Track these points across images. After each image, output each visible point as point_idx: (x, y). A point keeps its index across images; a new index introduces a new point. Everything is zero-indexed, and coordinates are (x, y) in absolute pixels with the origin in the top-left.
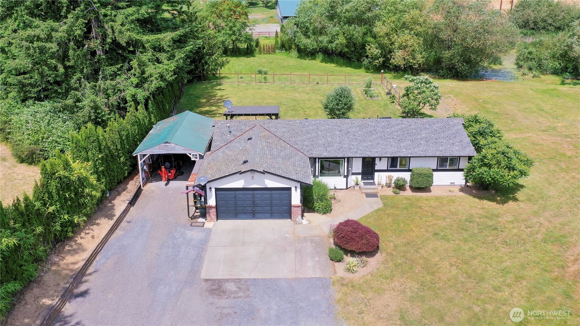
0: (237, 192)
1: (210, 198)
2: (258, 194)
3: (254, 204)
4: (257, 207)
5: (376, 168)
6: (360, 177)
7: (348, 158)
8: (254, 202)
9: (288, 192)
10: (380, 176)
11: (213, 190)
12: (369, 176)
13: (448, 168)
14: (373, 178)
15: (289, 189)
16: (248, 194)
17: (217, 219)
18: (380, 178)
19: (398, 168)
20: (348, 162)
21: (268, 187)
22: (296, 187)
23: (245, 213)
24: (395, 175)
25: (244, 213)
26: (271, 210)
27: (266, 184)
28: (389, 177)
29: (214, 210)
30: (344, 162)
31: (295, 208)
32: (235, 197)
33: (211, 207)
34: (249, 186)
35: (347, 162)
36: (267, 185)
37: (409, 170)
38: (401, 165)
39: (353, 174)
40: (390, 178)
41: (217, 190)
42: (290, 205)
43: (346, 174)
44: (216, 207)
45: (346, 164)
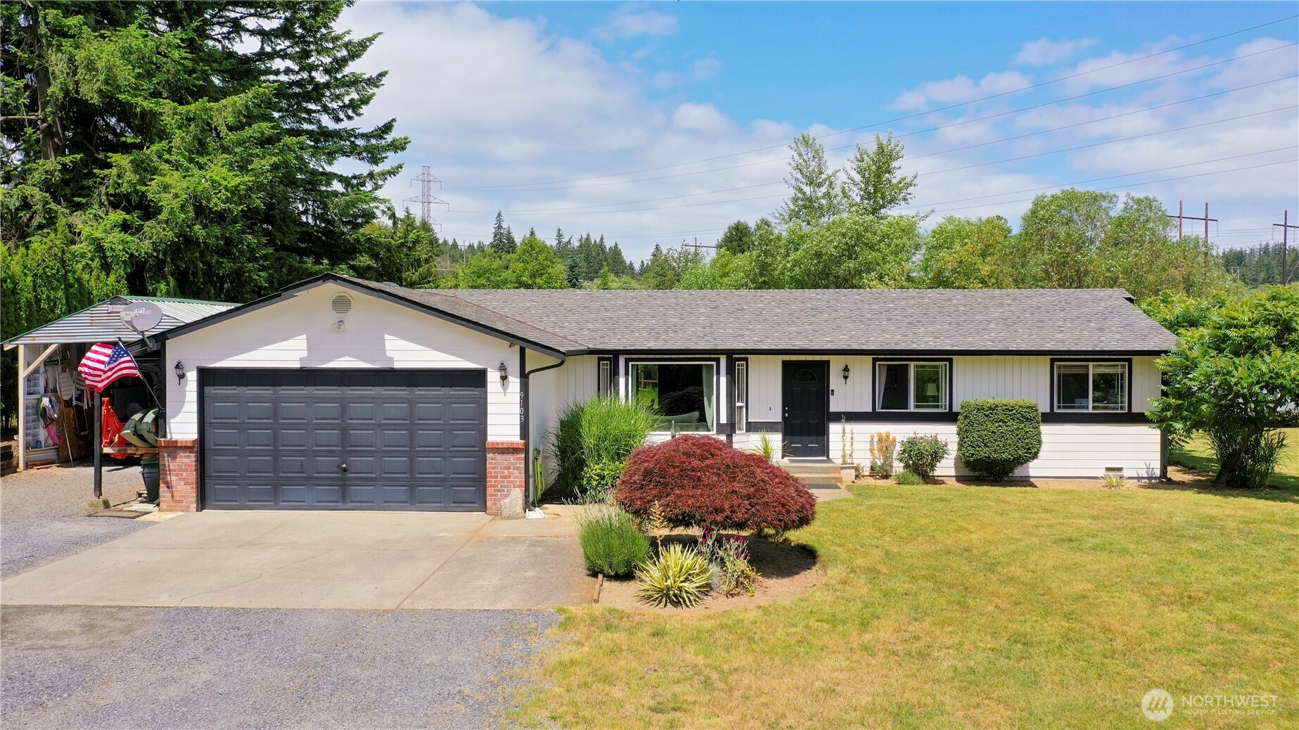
0: (285, 391)
1: (178, 412)
2: (361, 400)
3: (346, 447)
4: (358, 454)
5: (833, 408)
6: (776, 440)
7: (729, 354)
8: (344, 430)
9: (475, 392)
10: (848, 437)
11: (192, 376)
12: (810, 438)
13: (1091, 410)
14: (824, 450)
15: (476, 379)
16: (323, 400)
17: (202, 503)
18: (848, 447)
19: (912, 408)
20: (731, 372)
21: (397, 365)
22: (502, 368)
23: (309, 481)
24: (902, 432)
25: (306, 479)
26: (411, 469)
27: (388, 354)
28: (880, 440)
29: (186, 460)
30: (718, 373)
31: (499, 457)
32: (275, 414)
33: (175, 448)
34: (329, 361)
35: (728, 373)
36: (391, 360)
37: (950, 417)
38: (921, 398)
39: (752, 427)
40: (885, 445)
41: (208, 377)
42: (480, 448)
43: (723, 420)
44: (201, 448)
45: (723, 380)
